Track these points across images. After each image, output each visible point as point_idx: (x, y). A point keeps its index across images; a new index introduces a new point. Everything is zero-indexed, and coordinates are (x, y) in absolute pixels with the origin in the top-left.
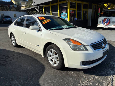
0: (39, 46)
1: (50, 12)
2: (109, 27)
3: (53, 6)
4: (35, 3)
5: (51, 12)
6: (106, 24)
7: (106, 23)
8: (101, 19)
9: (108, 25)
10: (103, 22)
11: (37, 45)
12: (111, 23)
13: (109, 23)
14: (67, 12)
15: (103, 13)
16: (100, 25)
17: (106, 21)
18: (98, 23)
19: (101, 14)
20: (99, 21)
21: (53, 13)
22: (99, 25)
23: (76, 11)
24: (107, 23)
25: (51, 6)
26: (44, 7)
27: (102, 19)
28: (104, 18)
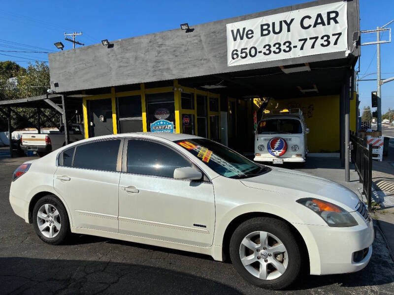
0: (205, 227)
1: (111, 117)
2: (286, 160)
3: (119, 98)
4: (56, 85)
5: (114, 116)
6: (277, 153)
7: (278, 149)
8: (262, 140)
9: (284, 156)
10: (269, 148)
11: (194, 225)
12: (290, 152)
13: (286, 149)
14: (172, 119)
15: (265, 123)
16: (263, 155)
17: (276, 146)
18: (257, 150)
19: (261, 125)
20: (257, 144)
21: (120, 119)
22: (259, 155)
23: (194, 115)
24: (282, 150)
25: (116, 98)
26: (88, 101)
27: (265, 140)
28: (271, 136)
